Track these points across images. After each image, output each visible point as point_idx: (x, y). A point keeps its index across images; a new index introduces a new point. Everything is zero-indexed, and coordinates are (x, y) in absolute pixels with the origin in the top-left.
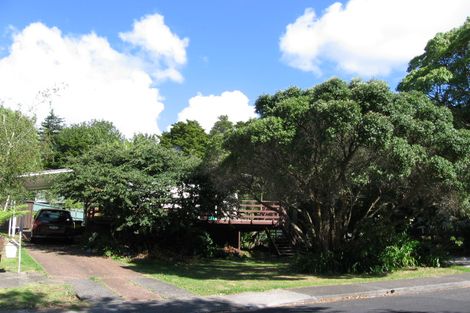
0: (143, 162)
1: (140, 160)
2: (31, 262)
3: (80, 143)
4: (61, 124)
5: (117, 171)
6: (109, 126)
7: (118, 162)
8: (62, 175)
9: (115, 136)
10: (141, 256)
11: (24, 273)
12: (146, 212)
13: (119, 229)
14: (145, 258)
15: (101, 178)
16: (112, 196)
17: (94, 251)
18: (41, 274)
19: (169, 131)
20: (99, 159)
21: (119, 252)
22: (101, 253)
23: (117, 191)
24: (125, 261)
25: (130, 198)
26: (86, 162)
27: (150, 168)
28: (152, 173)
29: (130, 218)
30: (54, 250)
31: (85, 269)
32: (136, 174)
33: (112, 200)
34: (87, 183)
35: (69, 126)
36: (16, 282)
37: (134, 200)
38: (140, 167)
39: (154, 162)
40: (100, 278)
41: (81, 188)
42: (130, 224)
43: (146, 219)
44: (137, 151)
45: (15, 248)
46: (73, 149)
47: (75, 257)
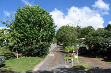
0: (104, 35)
1: (103, 34)
2: (79, 59)
3: (85, 32)
4: (80, 28)
5: (97, 37)
6: (91, 27)
7: (97, 35)
8: (84, 39)
9: (93, 30)
10: (105, 58)
11: (79, 61)
12: (106, 47)
13: (99, 51)
14: (106, 58)
15: (94, 39)
16: (97, 43)
17: (93, 57)
18: (83, 62)
19: (106, 27)
20: (92, 35)
21: (99, 57)
22: (95, 57)
23: (98, 42)
24: (101, 59)
25: (101, 44)
26: (89, 36)
27: (105, 36)
28: (106, 37)
29: (102, 49)
30: (84, 56)
31: (92, 61)
32: (102, 38)
33: (97, 44)
34: (90, 41)
35: (82, 28)
36: (78, 63)
37: (103, 44)
38: (103, 36)
39: (106, 35)
40: (96, 63)
41: (89, 42)
42: (102, 50)
43: (106, 49)
44: (102, 32)
45: (77, 56)
46: (83, 33)
47: (89, 58)
